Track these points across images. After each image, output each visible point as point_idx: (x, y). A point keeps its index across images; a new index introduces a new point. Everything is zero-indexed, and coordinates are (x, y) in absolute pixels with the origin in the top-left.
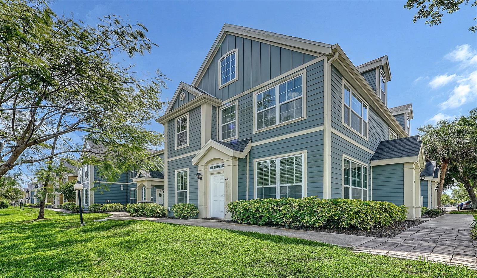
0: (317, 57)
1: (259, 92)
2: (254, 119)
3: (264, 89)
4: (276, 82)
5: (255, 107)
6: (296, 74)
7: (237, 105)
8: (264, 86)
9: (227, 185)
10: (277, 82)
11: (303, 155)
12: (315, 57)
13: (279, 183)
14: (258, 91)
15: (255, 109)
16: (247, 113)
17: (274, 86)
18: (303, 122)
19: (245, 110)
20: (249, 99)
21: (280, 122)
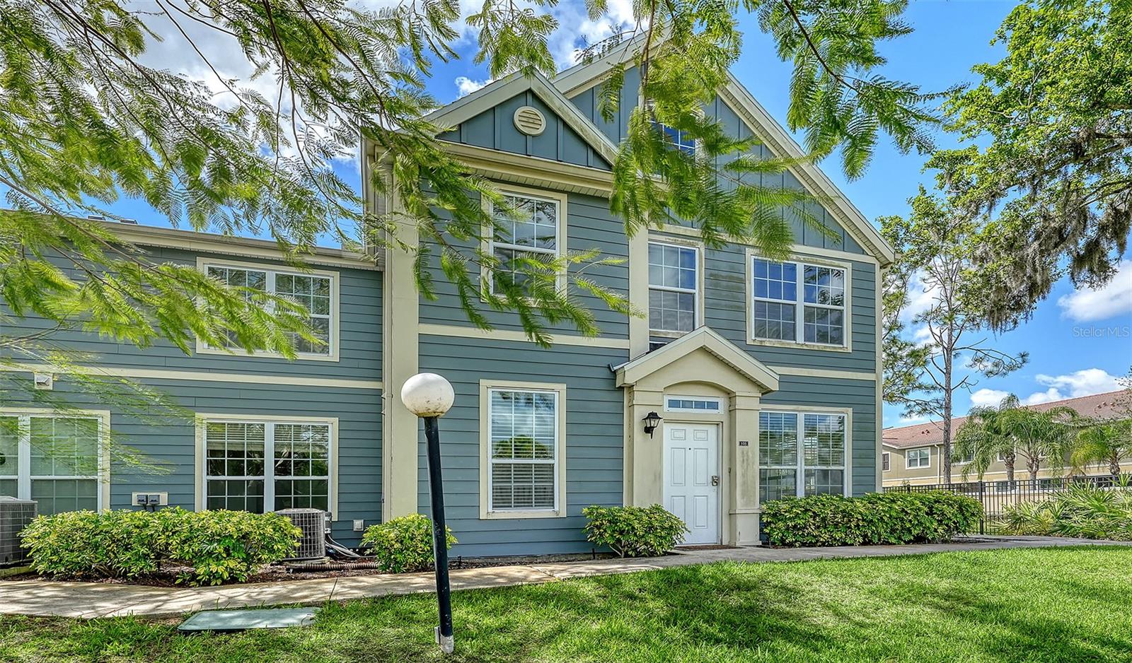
0: (868, 254)
1: (760, 255)
2: (747, 309)
4: (800, 256)
5: (750, 283)
6: (834, 262)
7: (700, 255)
9: (743, 457)
10: (802, 257)
11: (846, 416)
12: (863, 252)
13: (803, 463)
15: (750, 287)
16: (727, 286)
17: (794, 260)
18: (844, 356)
19: (723, 277)
20: (735, 258)
21: (805, 341)
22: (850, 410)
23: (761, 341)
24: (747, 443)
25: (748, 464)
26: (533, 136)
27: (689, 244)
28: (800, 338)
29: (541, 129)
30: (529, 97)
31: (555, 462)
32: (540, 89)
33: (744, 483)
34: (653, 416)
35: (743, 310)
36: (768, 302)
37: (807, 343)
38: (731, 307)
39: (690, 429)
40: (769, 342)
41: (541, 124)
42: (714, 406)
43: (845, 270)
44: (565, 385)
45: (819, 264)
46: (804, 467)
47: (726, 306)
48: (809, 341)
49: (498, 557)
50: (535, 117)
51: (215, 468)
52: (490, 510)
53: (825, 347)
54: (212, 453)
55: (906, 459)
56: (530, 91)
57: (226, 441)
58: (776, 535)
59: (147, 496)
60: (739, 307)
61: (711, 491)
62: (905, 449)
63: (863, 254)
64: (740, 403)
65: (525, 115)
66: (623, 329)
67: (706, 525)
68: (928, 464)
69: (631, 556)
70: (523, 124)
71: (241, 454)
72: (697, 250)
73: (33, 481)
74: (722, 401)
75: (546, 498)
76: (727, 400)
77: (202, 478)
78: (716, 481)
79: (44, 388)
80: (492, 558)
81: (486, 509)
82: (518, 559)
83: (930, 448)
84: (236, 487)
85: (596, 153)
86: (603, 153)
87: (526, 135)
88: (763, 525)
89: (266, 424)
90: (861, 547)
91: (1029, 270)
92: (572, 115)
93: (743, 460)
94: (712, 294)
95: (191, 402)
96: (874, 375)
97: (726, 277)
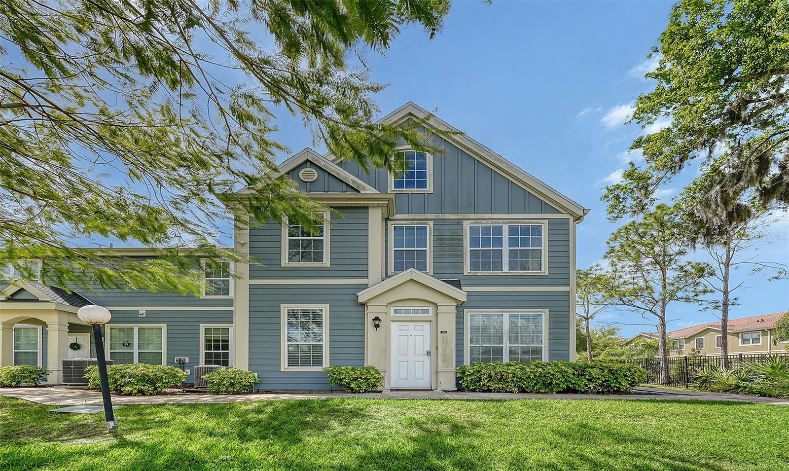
0: (562, 213)
1: (474, 223)
2: (464, 255)
3: (483, 221)
5: (466, 240)
6: (535, 221)
7: (430, 228)
8: (482, 218)
9: (443, 340)
10: (506, 221)
11: (543, 314)
12: (559, 212)
13: (508, 343)
14: (472, 221)
15: (467, 243)
16: (450, 244)
17: (501, 223)
18: (543, 277)
19: (446, 239)
20: (456, 227)
21: (509, 270)
22: (547, 310)
23: (475, 273)
24: (446, 332)
25: (447, 344)
26: (310, 182)
27: (423, 224)
28: (506, 268)
29: (315, 178)
30: (308, 164)
31: (323, 343)
32: (313, 158)
33: (444, 355)
34: (377, 319)
35: (461, 256)
36: (481, 250)
37: (510, 272)
38: (453, 255)
39: (411, 325)
40: (480, 273)
41: (315, 175)
42: (427, 312)
43: (543, 225)
44: (329, 305)
45: (521, 223)
46: (508, 345)
47: (449, 255)
48: (512, 270)
49: (291, 390)
50: (312, 172)
51: (208, 347)
52: (286, 367)
53: (525, 273)
54: (207, 341)
55: (740, 339)
56: (308, 160)
57: (213, 336)
58: (464, 385)
59: (180, 359)
60: (459, 255)
61: (427, 360)
62: (739, 333)
63: (559, 213)
64: (440, 309)
65: (305, 172)
66: (365, 274)
67: (422, 377)
68: (759, 343)
69: (361, 393)
70: (304, 177)
71: (219, 341)
72: (428, 226)
73: (139, 352)
74: (431, 309)
75: (318, 361)
76: (435, 308)
77: (202, 351)
78: (429, 353)
79: (142, 316)
80: (288, 390)
81: (284, 366)
82: (302, 392)
83: (761, 332)
84: (217, 355)
85: (347, 185)
86: (350, 184)
87: (306, 182)
88: (458, 379)
89: (230, 328)
90: (519, 394)
91: (713, 206)
92: (332, 168)
93: (444, 342)
94: (439, 249)
95: (198, 319)
96: (568, 287)
97: (449, 239)
